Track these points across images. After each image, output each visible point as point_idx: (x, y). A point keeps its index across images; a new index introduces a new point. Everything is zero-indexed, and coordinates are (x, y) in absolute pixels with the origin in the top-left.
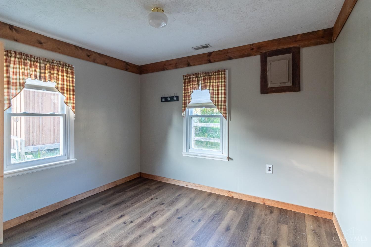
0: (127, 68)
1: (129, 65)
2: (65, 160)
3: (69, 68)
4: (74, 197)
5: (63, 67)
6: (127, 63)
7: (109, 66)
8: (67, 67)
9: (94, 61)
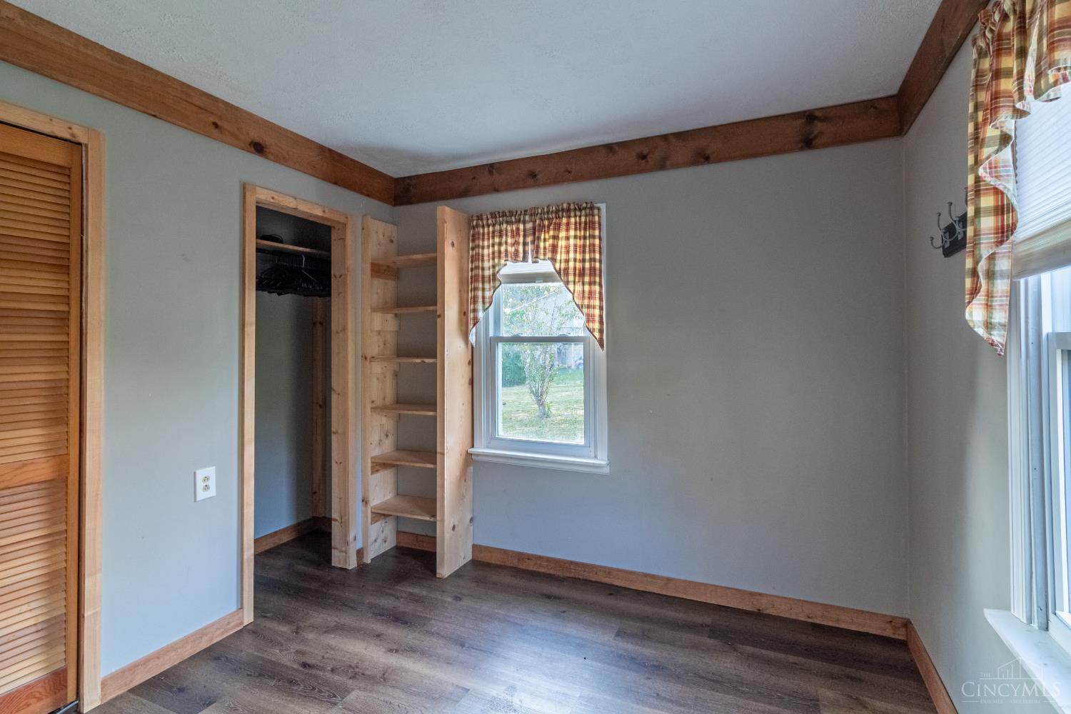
0: (812, 137)
1: (824, 119)
2: (589, 457)
3: (583, 212)
4: (609, 571)
5: (569, 217)
6: (809, 117)
7: (721, 159)
8: (578, 213)
9: (662, 166)
